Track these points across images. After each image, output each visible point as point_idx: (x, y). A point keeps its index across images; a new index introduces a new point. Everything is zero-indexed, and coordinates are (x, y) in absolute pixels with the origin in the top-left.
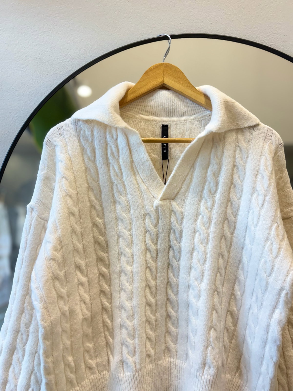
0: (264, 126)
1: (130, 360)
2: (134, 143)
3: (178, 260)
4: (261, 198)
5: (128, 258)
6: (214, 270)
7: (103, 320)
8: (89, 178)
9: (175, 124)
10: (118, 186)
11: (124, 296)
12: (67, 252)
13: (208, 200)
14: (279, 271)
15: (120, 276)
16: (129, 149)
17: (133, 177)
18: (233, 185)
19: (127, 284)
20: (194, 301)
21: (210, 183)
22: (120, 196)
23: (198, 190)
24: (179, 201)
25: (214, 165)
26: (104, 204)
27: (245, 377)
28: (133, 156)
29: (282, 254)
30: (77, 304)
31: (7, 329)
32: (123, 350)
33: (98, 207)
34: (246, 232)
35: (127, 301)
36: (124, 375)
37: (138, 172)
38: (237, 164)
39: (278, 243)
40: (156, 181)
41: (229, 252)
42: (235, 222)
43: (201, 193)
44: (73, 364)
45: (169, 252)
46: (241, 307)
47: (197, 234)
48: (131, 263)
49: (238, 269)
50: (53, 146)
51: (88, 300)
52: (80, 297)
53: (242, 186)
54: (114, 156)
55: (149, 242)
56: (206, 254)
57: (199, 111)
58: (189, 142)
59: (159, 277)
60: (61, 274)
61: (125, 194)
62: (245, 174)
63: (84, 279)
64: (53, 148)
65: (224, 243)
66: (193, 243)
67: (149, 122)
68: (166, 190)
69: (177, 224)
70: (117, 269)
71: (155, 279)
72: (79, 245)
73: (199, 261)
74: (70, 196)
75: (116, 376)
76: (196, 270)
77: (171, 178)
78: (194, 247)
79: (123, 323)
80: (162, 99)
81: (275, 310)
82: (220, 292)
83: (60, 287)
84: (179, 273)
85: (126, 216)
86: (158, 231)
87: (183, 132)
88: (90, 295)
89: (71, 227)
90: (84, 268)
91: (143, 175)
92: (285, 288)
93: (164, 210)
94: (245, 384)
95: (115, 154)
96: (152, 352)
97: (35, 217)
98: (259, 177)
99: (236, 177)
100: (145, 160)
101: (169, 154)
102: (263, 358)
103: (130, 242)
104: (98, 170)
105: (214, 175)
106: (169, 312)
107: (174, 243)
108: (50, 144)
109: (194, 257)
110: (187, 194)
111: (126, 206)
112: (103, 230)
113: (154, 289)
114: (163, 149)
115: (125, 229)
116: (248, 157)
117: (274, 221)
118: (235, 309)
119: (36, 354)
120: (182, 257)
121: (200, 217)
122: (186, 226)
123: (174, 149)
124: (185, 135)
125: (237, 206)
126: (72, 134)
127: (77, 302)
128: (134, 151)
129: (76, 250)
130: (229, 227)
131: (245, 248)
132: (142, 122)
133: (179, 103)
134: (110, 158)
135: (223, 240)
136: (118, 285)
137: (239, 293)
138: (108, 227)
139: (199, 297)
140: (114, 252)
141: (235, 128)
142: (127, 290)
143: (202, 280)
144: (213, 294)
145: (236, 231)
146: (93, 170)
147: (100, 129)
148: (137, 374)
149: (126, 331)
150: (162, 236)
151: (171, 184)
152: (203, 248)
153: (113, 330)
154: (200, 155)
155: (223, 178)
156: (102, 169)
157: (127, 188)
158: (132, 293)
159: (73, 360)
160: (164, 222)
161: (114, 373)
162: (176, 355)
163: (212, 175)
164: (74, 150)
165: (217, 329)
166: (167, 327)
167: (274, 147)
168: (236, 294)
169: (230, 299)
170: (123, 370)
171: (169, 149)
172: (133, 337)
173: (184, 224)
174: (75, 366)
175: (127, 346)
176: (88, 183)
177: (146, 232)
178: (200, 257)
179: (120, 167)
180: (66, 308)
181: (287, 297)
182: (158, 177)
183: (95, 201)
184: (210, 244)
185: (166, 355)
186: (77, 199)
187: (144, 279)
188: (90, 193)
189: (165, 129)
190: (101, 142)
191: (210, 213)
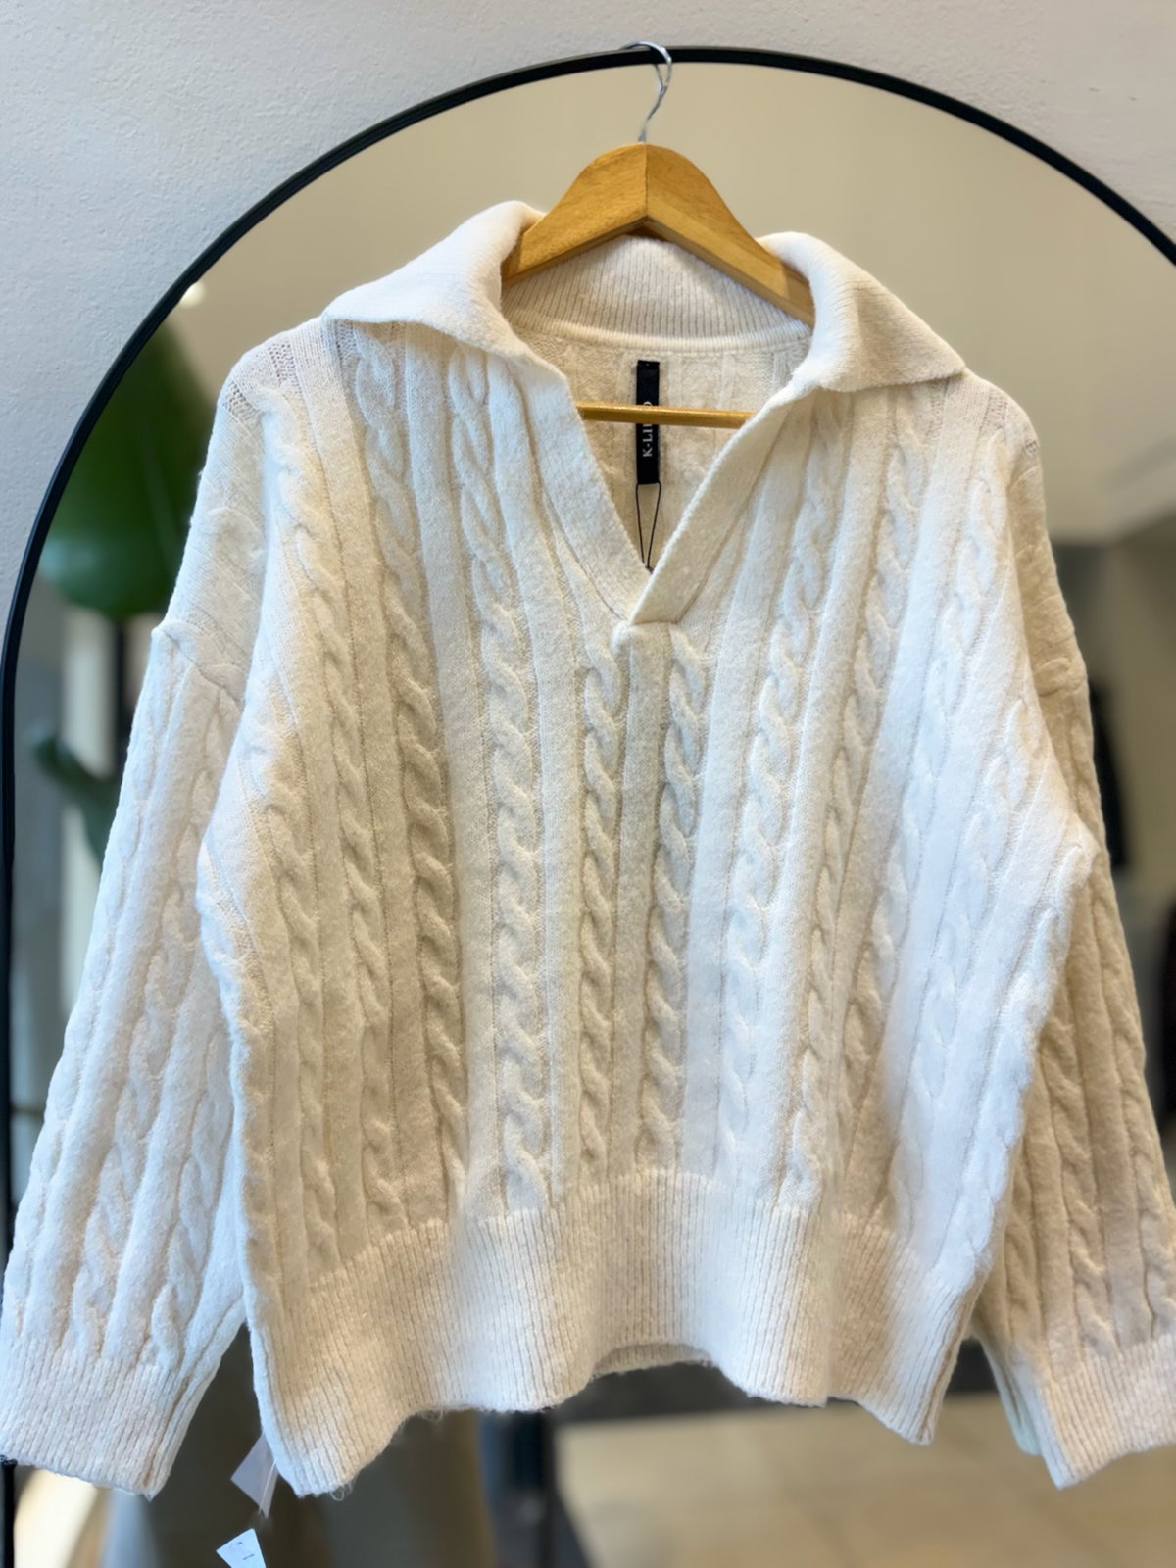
0: (978, 384)
1: (531, 1166)
2: (546, 420)
3: (687, 830)
4: (970, 618)
5: (523, 819)
6: (812, 857)
7: (427, 1038)
8: (383, 535)
9: (684, 362)
10: (489, 567)
11: (511, 948)
12: (318, 789)
13: (796, 624)
14: (1029, 848)
15: (495, 884)
16: (527, 440)
17: (541, 536)
18: (875, 579)
19: (520, 909)
20: (745, 962)
21: (802, 567)
22: (496, 605)
23: (760, 592)
24: (696, 630)
25: (814, 508)
26: (438, 634)
27: (904, 1214)
28: (543, 463)
29: (1038, 794)
30: (348, 975)
31: (78, 1078)
32: (506, 1134)
33: (416, 642)
34: (915, 735)
35: (520, 964)
36: (509, 1219)
37: (557, 520)
38: (890, 506)
39: (1026, 762)
40: (620, 556)
41: (857, 802)
42: (879, 704)
43: (772, 600)
44: (329, 1185)
45: (658, 805)
46: (893, 984)
47: (757, 741)
48: (532, 837)
49: (885, 861)
50: (253, 416)
51: (380, 963)
52: (358, 951)
53: (906, 581)
54: (474, 461)
55: (593, 766)
56: (786, 807)
57: (764, 320)
58: (732, 423)
59: (625, 888)
60: (304, 864)
61: (514, 597)
62: (915, 541)
63: (369, 892)
64: (254, 422)
65: (843, 774)
66: (744, 770)
67: (593, 350)
68: (654, 589)
69: (687, 707)
70: (484, 858)
71: (613, 894)
72: (352, 768)
73: (762, 831)
74: (325, 596)
75: (481, 1223)
76: (751, 861)
77: (674, 546)
78: (744, 785)
79: (506, 1041)
80: (640, 270)
81: (1016, 975)
82: (828, 933)
83: (299, 905)
84: (690, 874)
85: (514, 675)
86: (625, 730)
87: (710, 390)
88: (387, 948)
89: (331, 703)
90: (368, 851)
91: (576, 532)
92: (1051, 901)
93: (646, 659)
94: (904, 1239)
95: (480, 453)
96: (600, 1143)
97: (187, 671)
98: (964, 550)
99: (886, 551)
100: (586, 477)
101: (662, 466)
102: (968, 1140)
103: (531, 765)
104: (416, 507)
105: (815, 542)
106: (654, 1008)
107: (676, 772)
108: (244, 407)
109: (745, 818)
110: (723, 604)
111: (515, 641)
112: (433, 725)
113: (608, 927)
114: (640, 447)
115: (513, 720)
116: (925, 483)
117: (1012, 692)
118: (874, 993)
119: (187, 1166)
120: (703, 822)
121: (769, 682)
122: (721, 715)
123: (679, 450)
124: (716, 401)
125: (888, 648)
126: (326, 376)
127: (349, 968)
128: (545, 444)
129: (345, 787)
130: (861, 719)
131: (911, 789)
132: (569, 348)
133: (699, 289)
134: (461, 466)
135: (840, 762)
136: (487, 913)
137: (888, 939)
138: (450, 714)
139: (761, 948)
140: (471, 800)
141: (886, 382)
142: (519, 928)
143: (771, 892)
144: (810, 938)
145: (880, 734)
146: (397, 508)
147: (425, 362)
148: (553, 1213)
149: (517, 1068)
150: (638, 746)
151: (672, 566)
152: (778, 788)
153: (465, 1070)
154: (771, 471)
155: (844, 553)
156: (430, 506)
157: (519, 577)
158: (538, 937)
159: (331, 1175)
160: (646, 699)
161: (471, 1215)
162: (678, 1156)
163: (809, 541)
164: (334, 432)
165: (823, 1054)
166: (646, 1062)
167: (1010, 453)
168: (876, 941)
169: (859, 959)
170: (505, 1204)
171: (661, 449)
172: (541, 1087)
173: (714, 709)
174: (336, 1194)
175: (519, 1120)
176: (381, 552)
177: (586, 731)
178: (766, 816)
179: (495, 502)
180: (316, 985)
181: (1054, 931)
182: (625, 542)
183: (407, 620)
184: (799, 772)
185: (643, 1159)
186: (347, 608)
187: (577, 891)
188: (390, 590)
189: (648, 379)
190: (431, 409)
191: (800, 670)
